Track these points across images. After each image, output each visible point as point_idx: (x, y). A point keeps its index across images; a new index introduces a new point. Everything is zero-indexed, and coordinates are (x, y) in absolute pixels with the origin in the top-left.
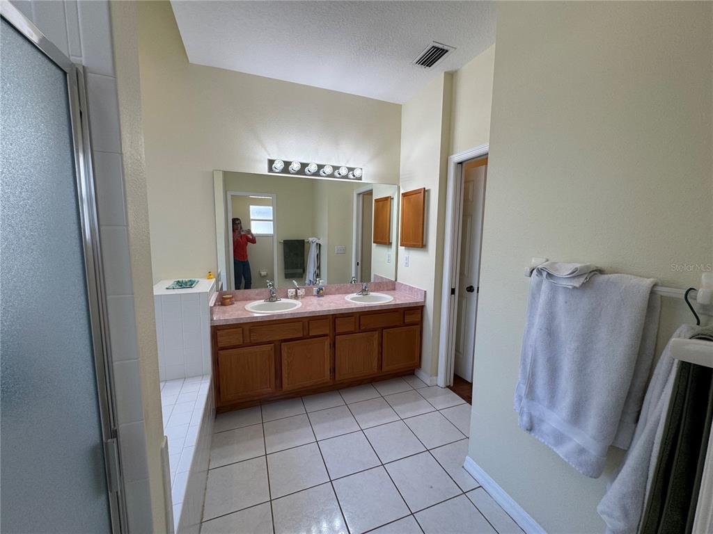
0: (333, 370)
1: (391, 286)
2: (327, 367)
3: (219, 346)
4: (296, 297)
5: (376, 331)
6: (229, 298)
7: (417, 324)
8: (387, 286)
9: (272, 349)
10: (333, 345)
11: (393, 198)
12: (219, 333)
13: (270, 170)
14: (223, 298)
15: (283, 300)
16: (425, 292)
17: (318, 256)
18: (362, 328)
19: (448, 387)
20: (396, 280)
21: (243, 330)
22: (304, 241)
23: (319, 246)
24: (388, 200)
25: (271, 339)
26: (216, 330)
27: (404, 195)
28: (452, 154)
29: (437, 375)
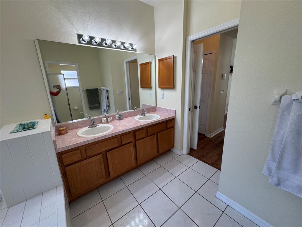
0: (136, 159)
1: (154, 109)
2: (133, 158)
3: (65, 165)
4: (107, 122)
5: (155, 134)
6: (64, 130)
7: (172, 127)
8: (153, 110)
9: (101, 157)
10: (135, 146)
11: (151, 63)
12: (63, 156)
13: (80, 42)
14: (59, 130)
15: (100, 125)
16: (176, 111)
17: (108, 97)
18: (149, 134)
19: (188, 154)
20: (156, 106)
21: (80, 151)
22: (98, 89)
23: (107, 91)
24: (149, 64)
25: (100, 152)
26: (61, 156)
27: (160, 60)
28: (189, 36)
29: (182, 149)
